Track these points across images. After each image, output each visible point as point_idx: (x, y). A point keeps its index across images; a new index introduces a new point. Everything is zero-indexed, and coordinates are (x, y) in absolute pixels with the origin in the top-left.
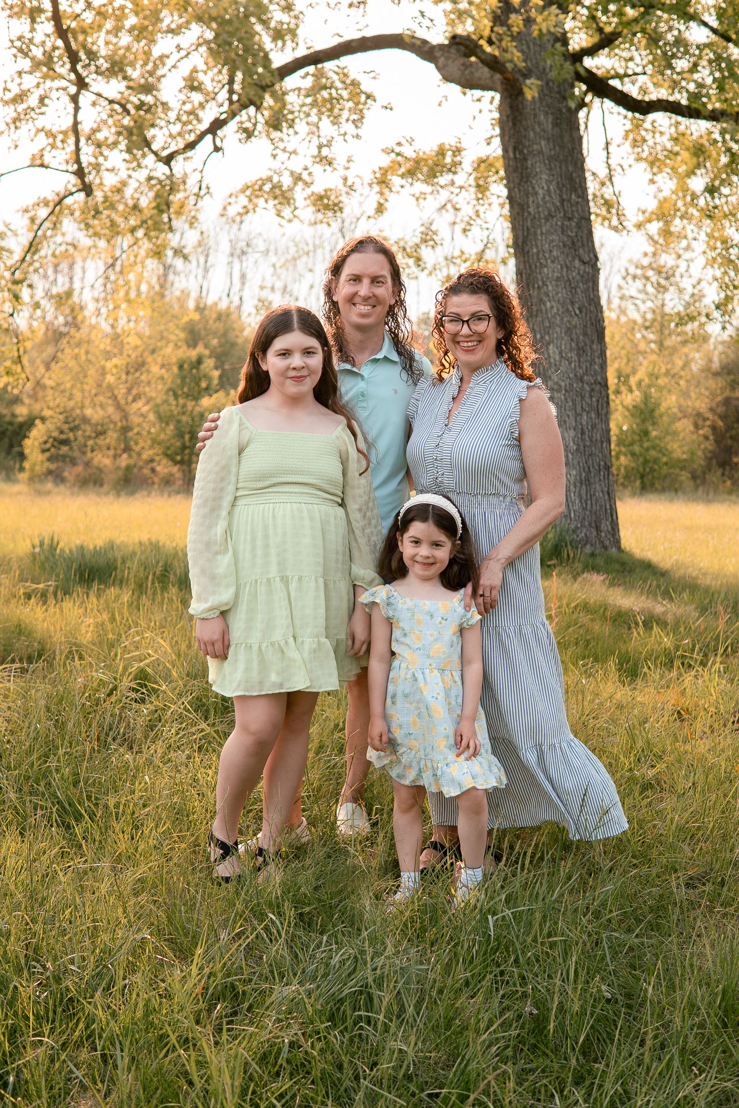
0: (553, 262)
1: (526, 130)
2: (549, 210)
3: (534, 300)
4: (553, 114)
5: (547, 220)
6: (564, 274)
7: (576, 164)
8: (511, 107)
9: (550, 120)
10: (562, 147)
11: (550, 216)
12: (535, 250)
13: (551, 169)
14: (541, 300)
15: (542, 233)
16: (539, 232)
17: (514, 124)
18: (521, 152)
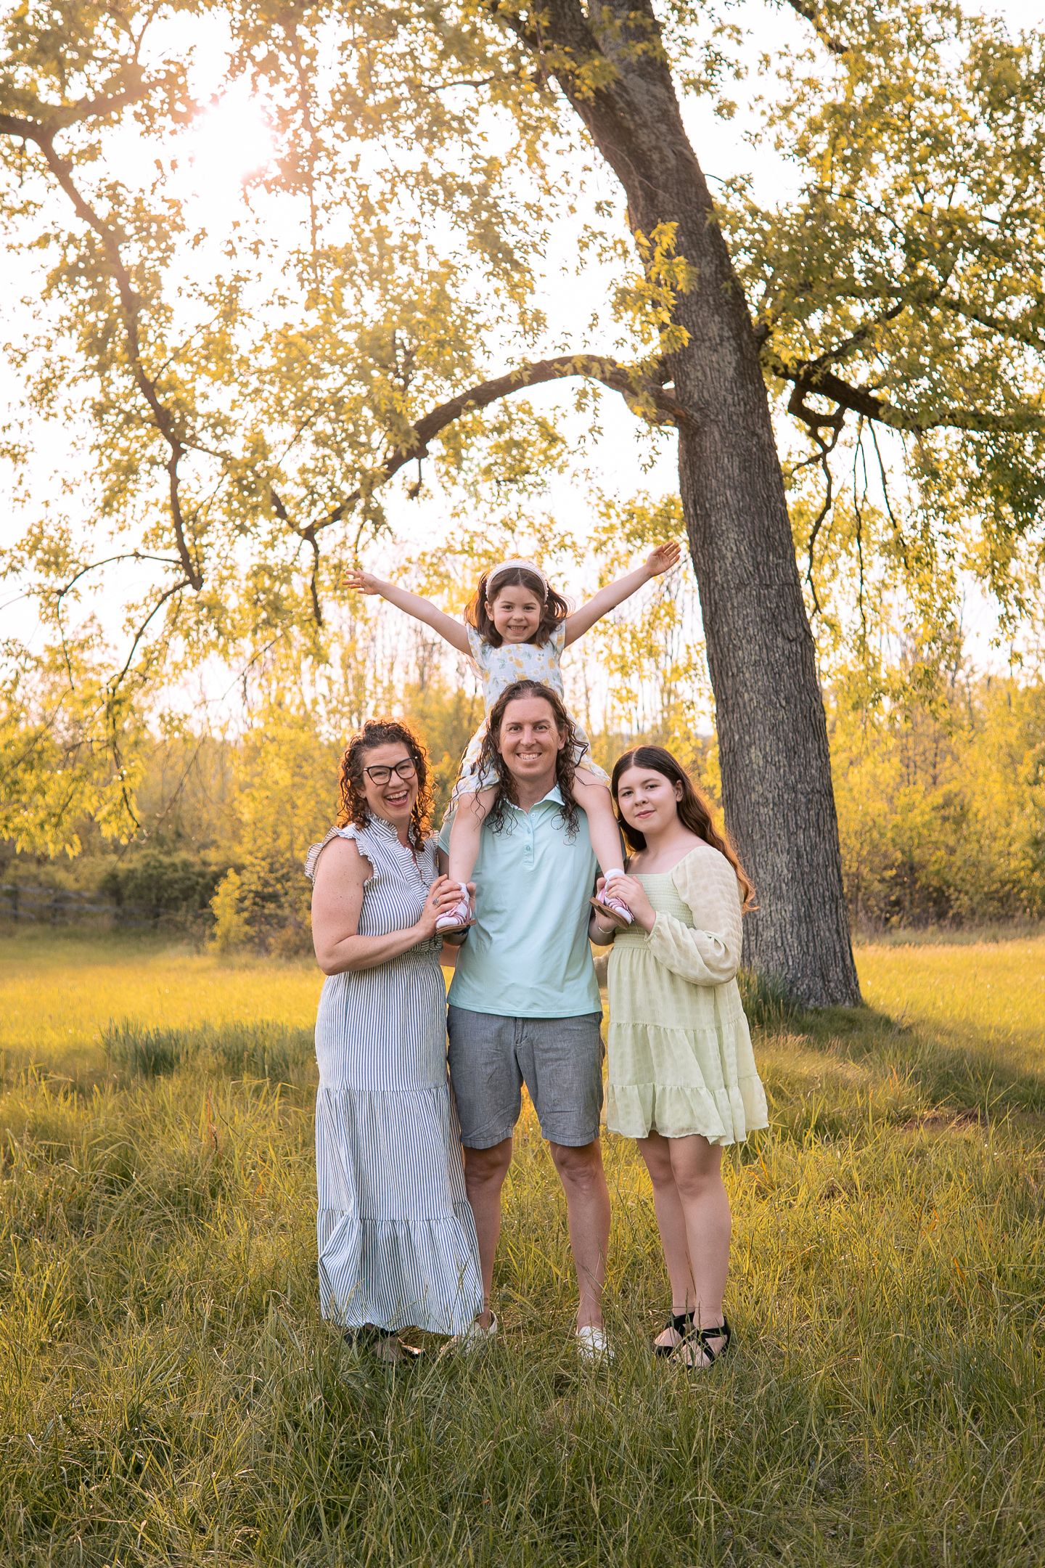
0: (749, 642)
1: (706, 478)
2: (741, 577)
3: (729, 692)
4: (738, 455)
5: (738, 589)
6: (764, 656)
7: (773, 516)
8: (688, 451)
9: (736, 463)
10: (754, 497)
11: (741, 585)
12: (726, 629)
13: (740, 525)
14: (737, 691)
15: (733, 607)
16: (729, 605)
17: (692, 472)
18: (702, 508)
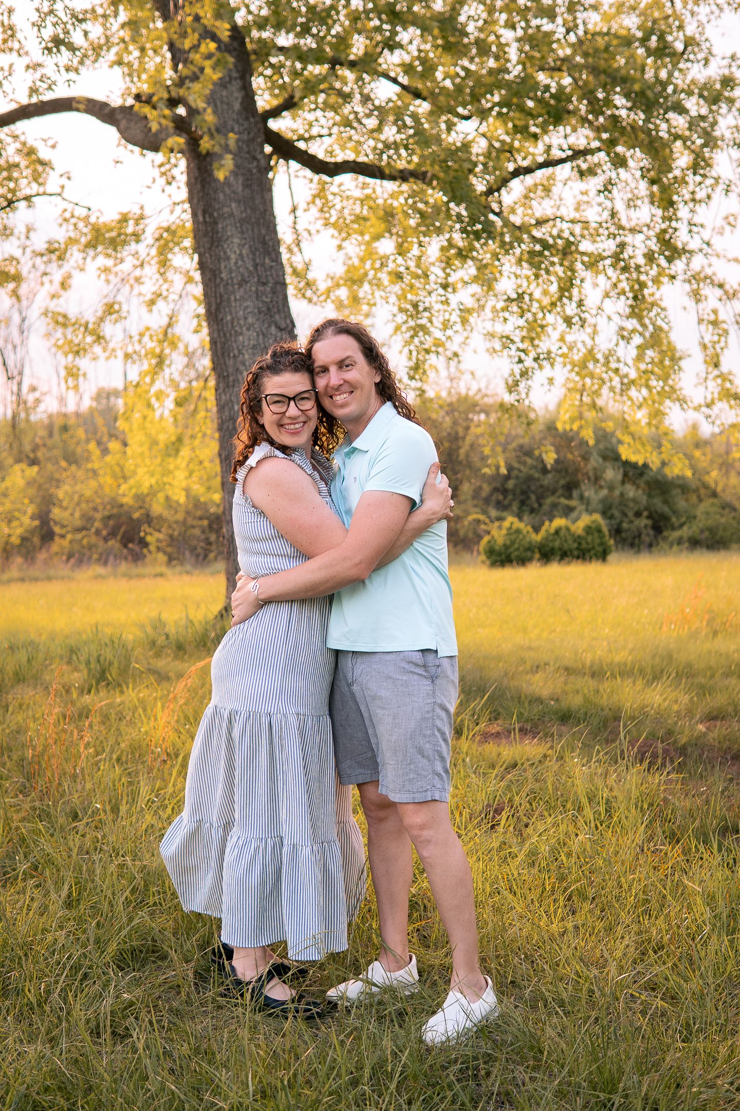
0: (248, 329)
1: (215, 191)
2: (243, 275)
3: (230, 370)
4: (243, 175)
5: (240, 285)
6: (261, 341)
7: (268, 227)
8: (199, 169)
9: (240, 181)
10: (254, 209)
11: (243, 282)
12: (229, 318)
13: (242, 232)
14: (237, 370)
15: (236, 300)
16: (232, 298)
17: (203, 187)
18: (211, 215)
